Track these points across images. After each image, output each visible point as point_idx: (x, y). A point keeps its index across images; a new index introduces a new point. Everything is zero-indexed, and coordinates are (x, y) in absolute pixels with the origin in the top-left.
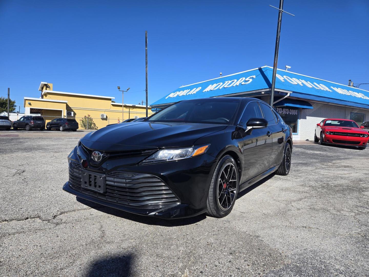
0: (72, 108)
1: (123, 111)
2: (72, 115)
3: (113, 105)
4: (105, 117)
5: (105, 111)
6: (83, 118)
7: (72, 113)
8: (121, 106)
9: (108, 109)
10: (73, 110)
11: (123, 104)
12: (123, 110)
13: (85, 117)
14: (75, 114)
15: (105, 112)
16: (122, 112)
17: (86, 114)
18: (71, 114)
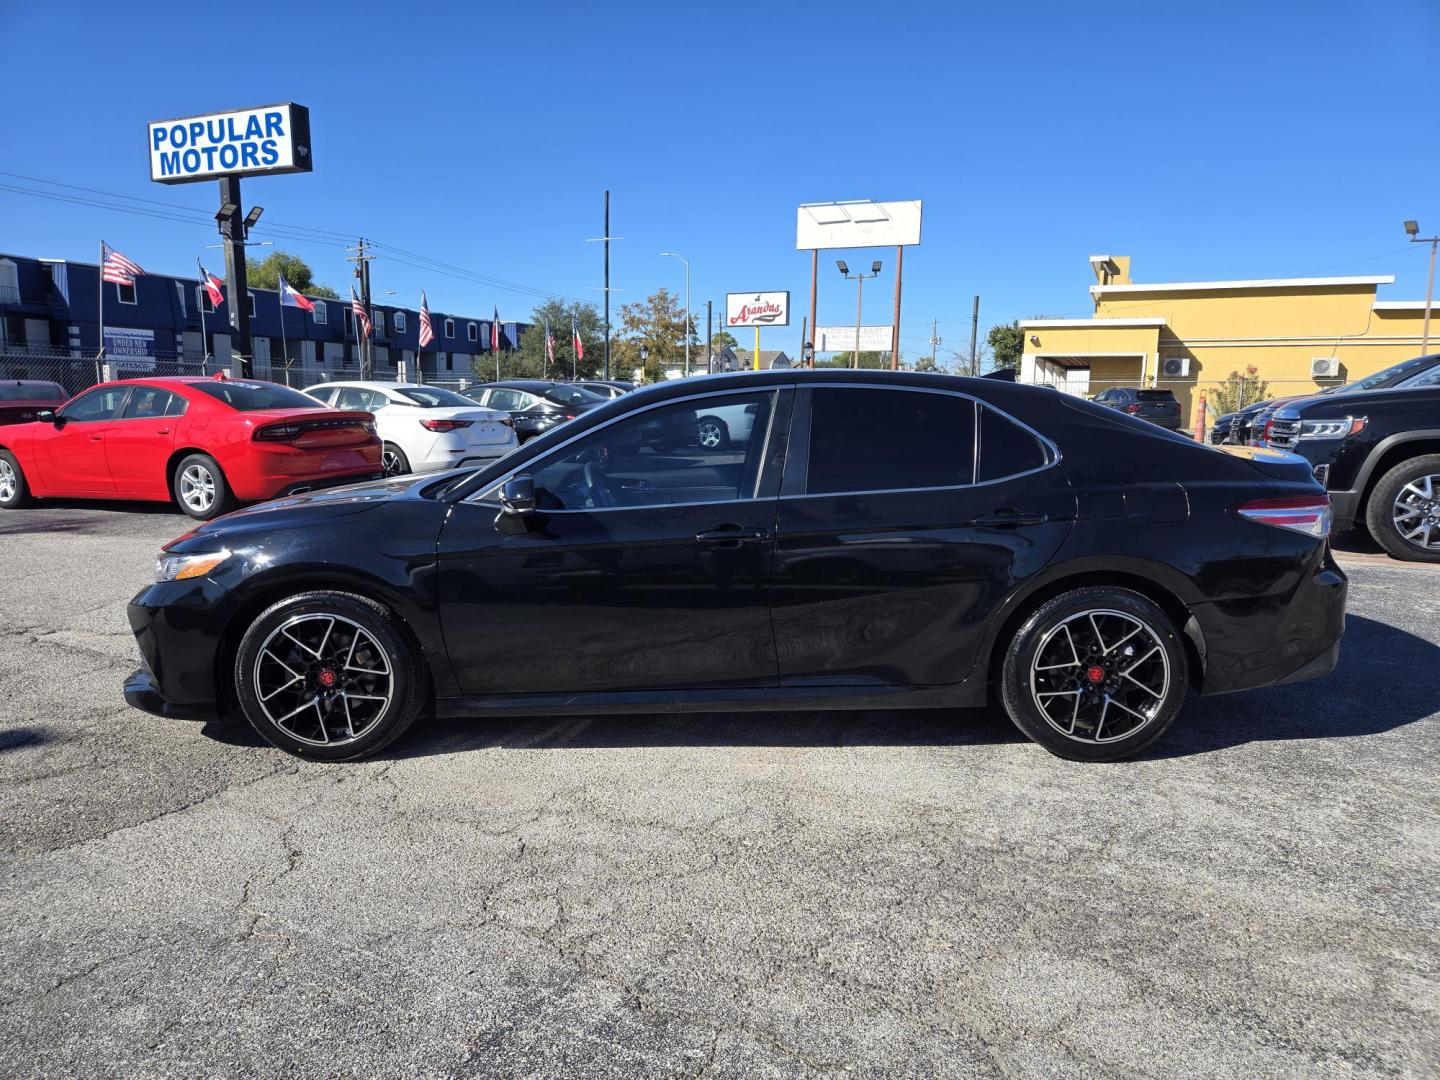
0: (1186, 345)
1: (1426, 338)
2: (1185, 371)
3: (1384, 314)
4: (1333, 371)
5: (1337, 343)
6: (1222, 383)
7: (1185, 364)
8: (1417, 314)
9: (1356, 333)
10: (1192, 351)
11: (1429, 304)
12: (1426, 333)
13: (1235, 375)
14: (1195, 367)
15: (1339, 348)
16: (1421, 342)
17: (1240, 361)
18: (1178, 367)
